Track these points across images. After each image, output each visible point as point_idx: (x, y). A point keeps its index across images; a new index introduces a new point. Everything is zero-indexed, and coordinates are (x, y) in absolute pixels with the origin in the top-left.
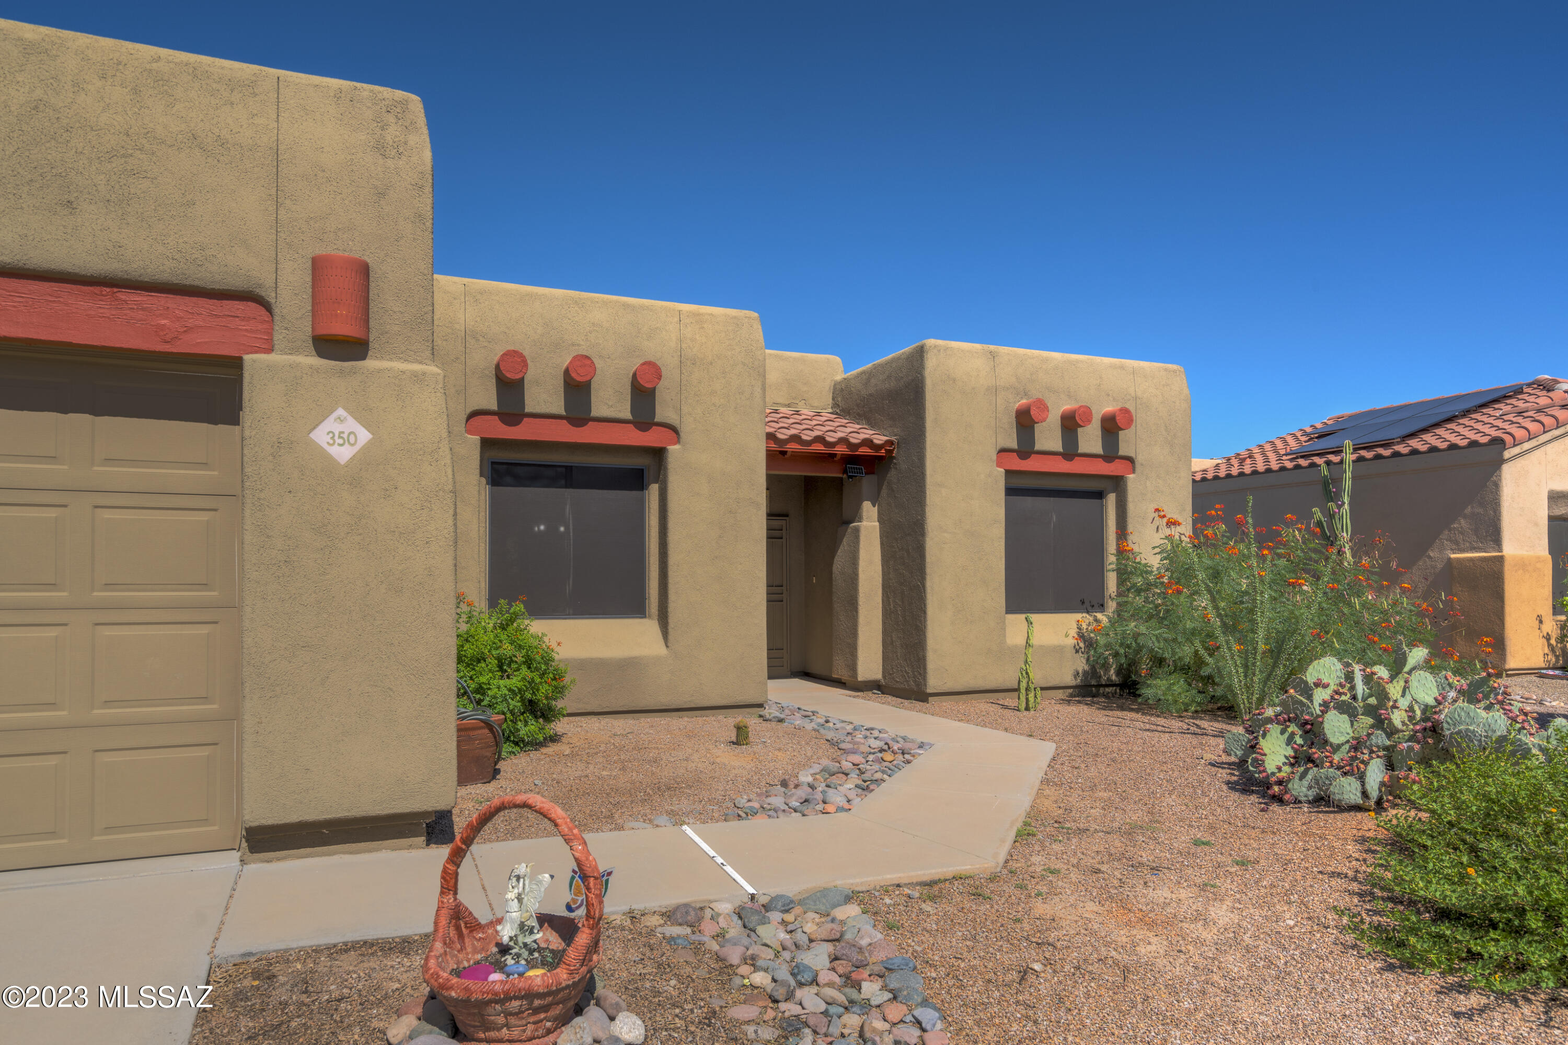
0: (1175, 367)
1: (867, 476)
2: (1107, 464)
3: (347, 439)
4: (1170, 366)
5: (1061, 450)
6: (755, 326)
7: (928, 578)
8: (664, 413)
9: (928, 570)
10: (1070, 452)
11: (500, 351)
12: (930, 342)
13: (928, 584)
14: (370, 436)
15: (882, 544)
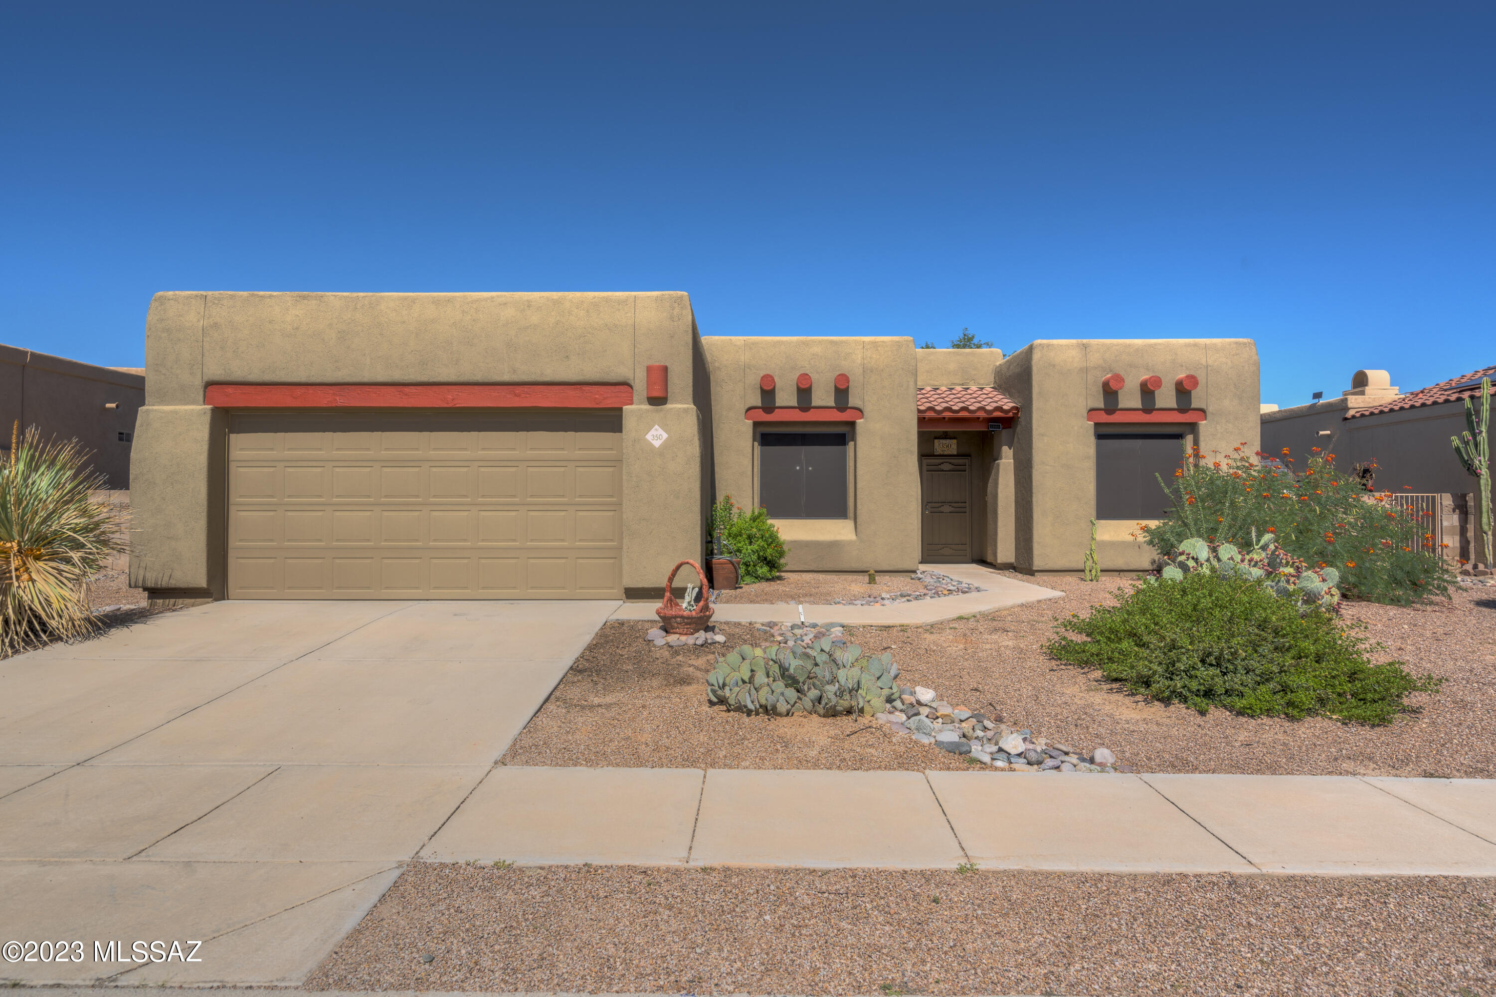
0: (1245, 340)
1: (1004, 430)
2: (1182, 415)
3: (658, 437)
4: (1241, 340)
5: (1141, 407)
6: (910, 346)
7: (1034, 495)
8: (853, 401)
9: (1034, 491)
10: (1148, 406)
11: (762, 373)
12: (1038, 341)
13: (1034, 499)
14: (667, 436)
15: (1015, 474)
